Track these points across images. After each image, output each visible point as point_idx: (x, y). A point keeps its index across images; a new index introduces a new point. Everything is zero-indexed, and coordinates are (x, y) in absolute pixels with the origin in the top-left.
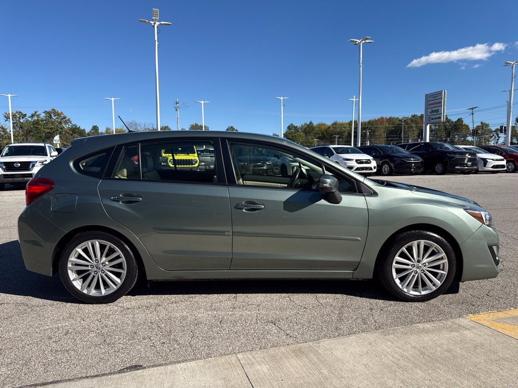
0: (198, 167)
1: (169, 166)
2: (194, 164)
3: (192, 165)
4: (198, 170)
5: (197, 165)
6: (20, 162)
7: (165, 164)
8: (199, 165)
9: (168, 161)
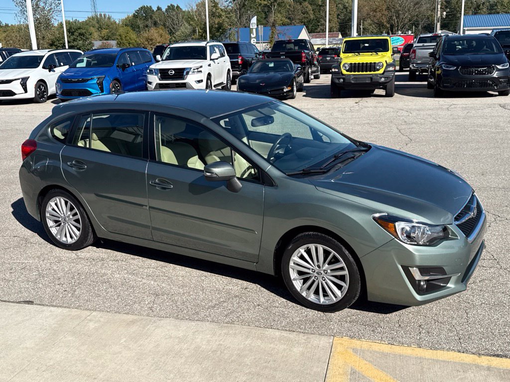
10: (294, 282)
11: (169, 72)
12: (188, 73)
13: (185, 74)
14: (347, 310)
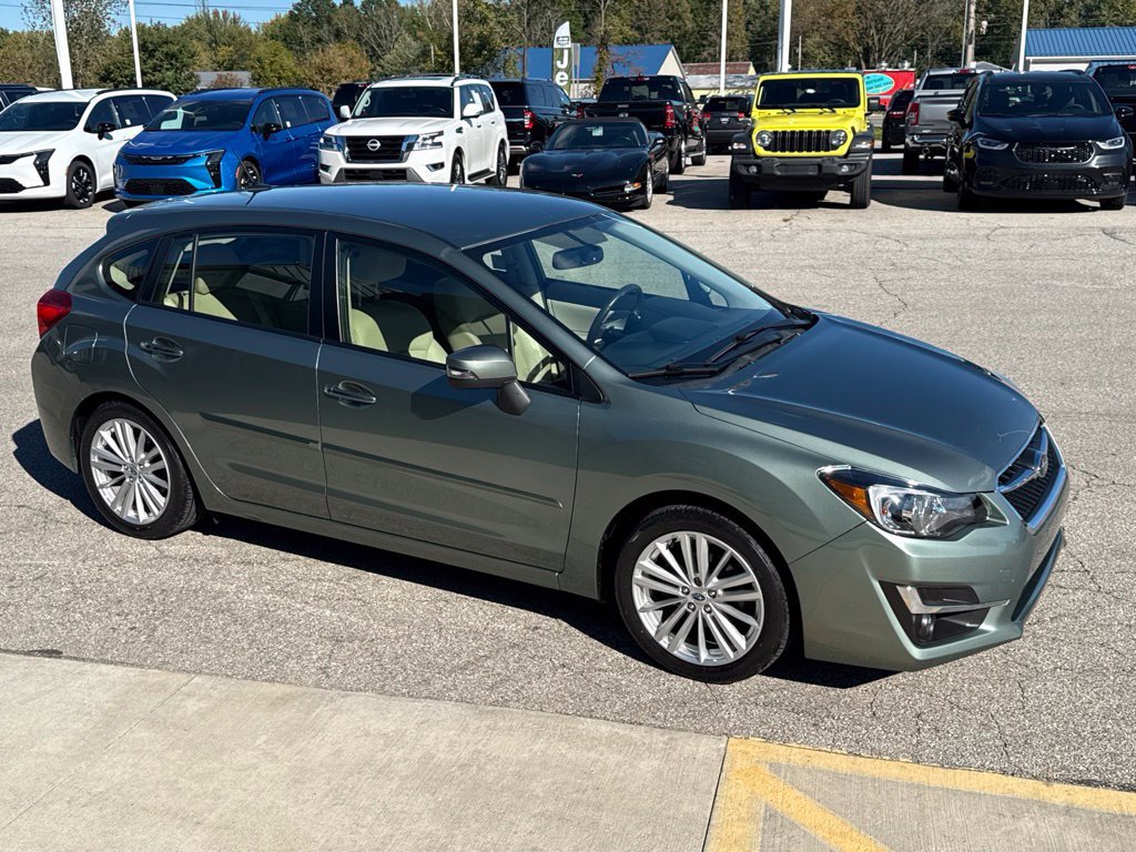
0: (846, 156)
1: (754, 152)
2: (835, 148)
3: (827, 150)
4: (845, 169)
5: (842, 150)
6: (380, 138)
7: (744, 147)
8: (849, 152)
9: (754, 136)
10: (642, 615)
11: (369, 145)
12: (410, 148)
13: (404, 148)
14: (757, 678)
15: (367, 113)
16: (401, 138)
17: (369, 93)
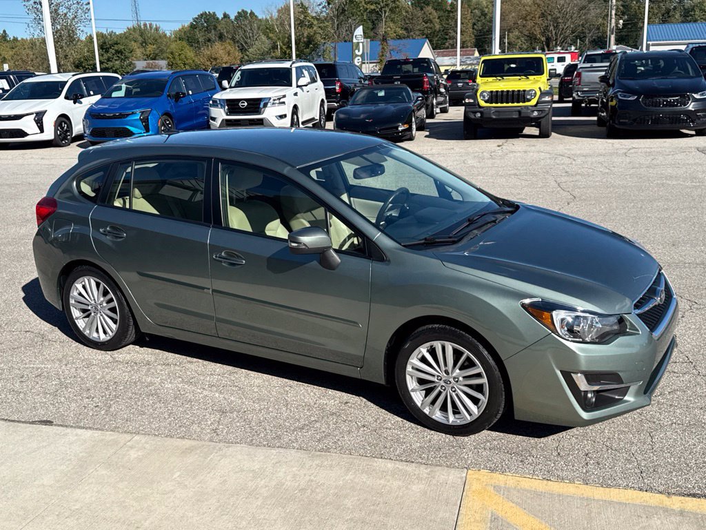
2: (529, 100)
3: (524, 102)
4: (536, 113)
6: (247, 100)
7: (472, 101)
9: (478, 94)
10: (412, 393)
11: (240, 104)
12: (265, 105)
13: (261, 106)
14: (485, 432)
15: (239, 85)
16: (260, 100)
17: (240, 72)
